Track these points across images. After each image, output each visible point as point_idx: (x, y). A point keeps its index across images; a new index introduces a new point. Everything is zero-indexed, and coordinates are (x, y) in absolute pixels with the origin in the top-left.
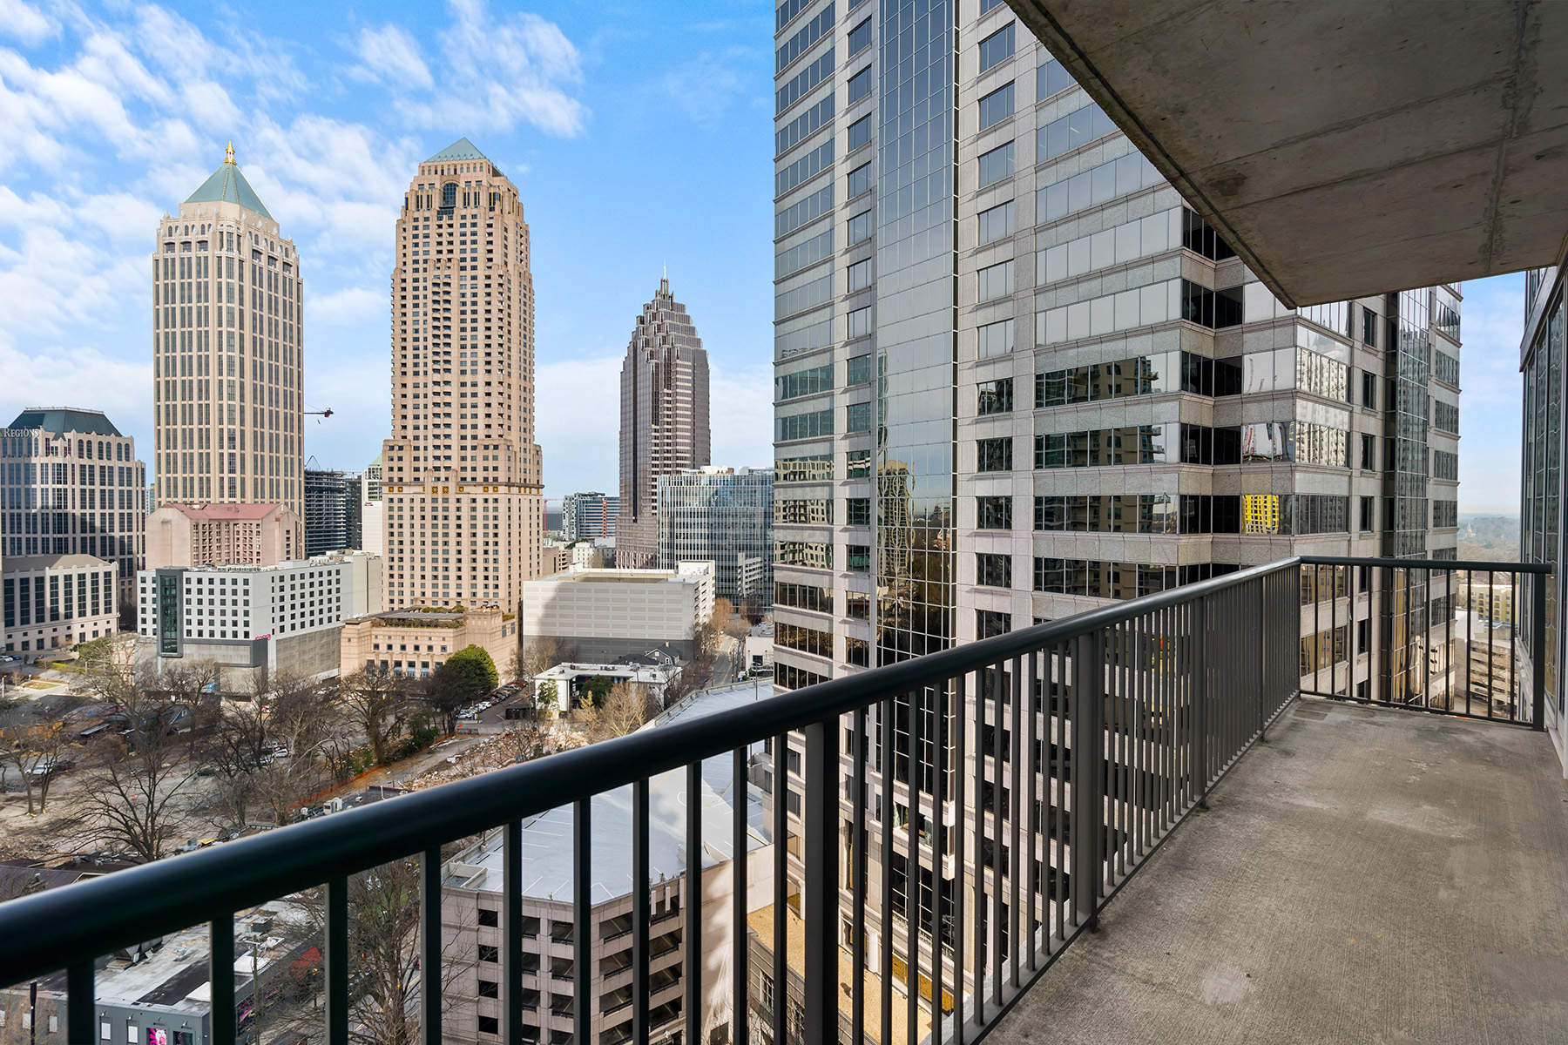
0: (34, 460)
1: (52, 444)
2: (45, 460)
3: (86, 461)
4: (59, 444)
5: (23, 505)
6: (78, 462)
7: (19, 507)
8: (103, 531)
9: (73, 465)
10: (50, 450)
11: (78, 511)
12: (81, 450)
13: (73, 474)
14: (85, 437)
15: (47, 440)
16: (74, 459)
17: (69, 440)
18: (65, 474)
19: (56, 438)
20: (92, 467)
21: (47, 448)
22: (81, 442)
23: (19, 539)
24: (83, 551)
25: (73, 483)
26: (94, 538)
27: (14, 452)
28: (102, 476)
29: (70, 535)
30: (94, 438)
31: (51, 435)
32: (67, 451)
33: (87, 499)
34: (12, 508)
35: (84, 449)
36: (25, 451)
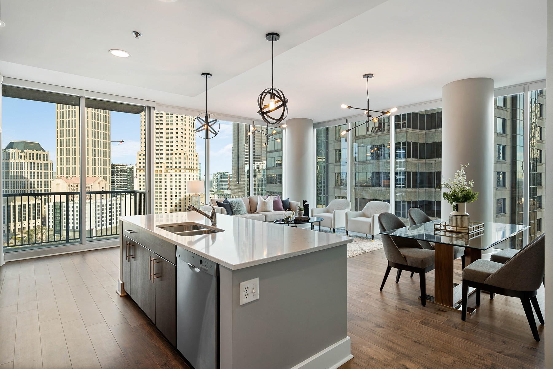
1: (20, 154)
3: (32, 161)
4: (23, 155)
5: (10, 178)
8: (38, 188)
9: (27, 162)
10: (19, 157)
11: (29, 180)
12: (30, 157)
13: (27, 166)
14: (32, 152)
15: (18, 153)
16: (28, 160)
17: (26, 153)
18: (25, 166)
20: (34, 163)
22: (30, 153)
25: (27, 169)
27: (7, 158)
28: (38, 166)
30: (35, 152)
31: (20, 151)
32: (25, 157)
33: (32, 175)
34: (6, 179)
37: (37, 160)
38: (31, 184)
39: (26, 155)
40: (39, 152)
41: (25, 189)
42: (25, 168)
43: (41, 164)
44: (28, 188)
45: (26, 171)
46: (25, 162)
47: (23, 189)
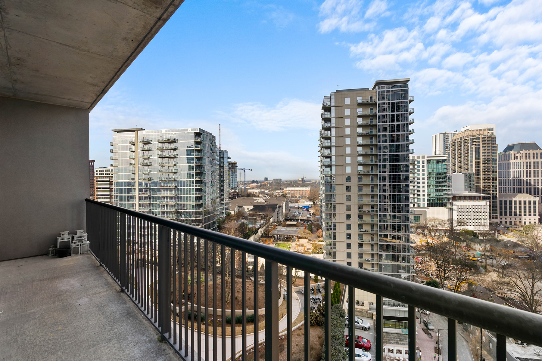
0: (510, 161)
1: (516, 155)
2: (514, 161)
3: (528, 160)
4: (519, 155)
5: (507, 177)
6: (525, 161)
7: (506, 177)
8: (534, 185)
9: (523, 162)
10: (515, 158)
11: (525, 179)
12: (526, 156)
13: (523, 165)
14: (528, 152)
15: (515, 154)
16: (524, 160)
17: (522, 153)
18: (521, 165)
19: (517, 153)
20: (530, 162)
21: (515, 157)
22: (526, 154)
23: (506, 188)
24: (527, 193)
25: (523, 168)
26: (531, 188)
27: (504, 159)
28: (534, 165)
29: (522, 187)
30: (531, 152)
31: (516, 152)
32: (521, 157)
33: (528, 174)
34: (504, 177)
35: (527, 156)
36: (508, 159)
37: (534, 159)
38: (527, 182)
39: (522, 155)
40: (535, 152)
41: (521, 187)
42: (521, 167)
43: (538, 162)
44: (524, 186)
45: (522, 170)
46: (521, 162)
47: (519, 187)
